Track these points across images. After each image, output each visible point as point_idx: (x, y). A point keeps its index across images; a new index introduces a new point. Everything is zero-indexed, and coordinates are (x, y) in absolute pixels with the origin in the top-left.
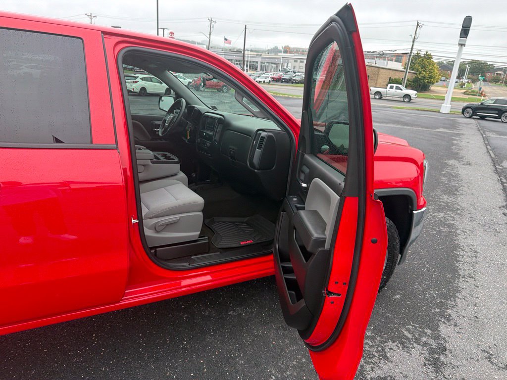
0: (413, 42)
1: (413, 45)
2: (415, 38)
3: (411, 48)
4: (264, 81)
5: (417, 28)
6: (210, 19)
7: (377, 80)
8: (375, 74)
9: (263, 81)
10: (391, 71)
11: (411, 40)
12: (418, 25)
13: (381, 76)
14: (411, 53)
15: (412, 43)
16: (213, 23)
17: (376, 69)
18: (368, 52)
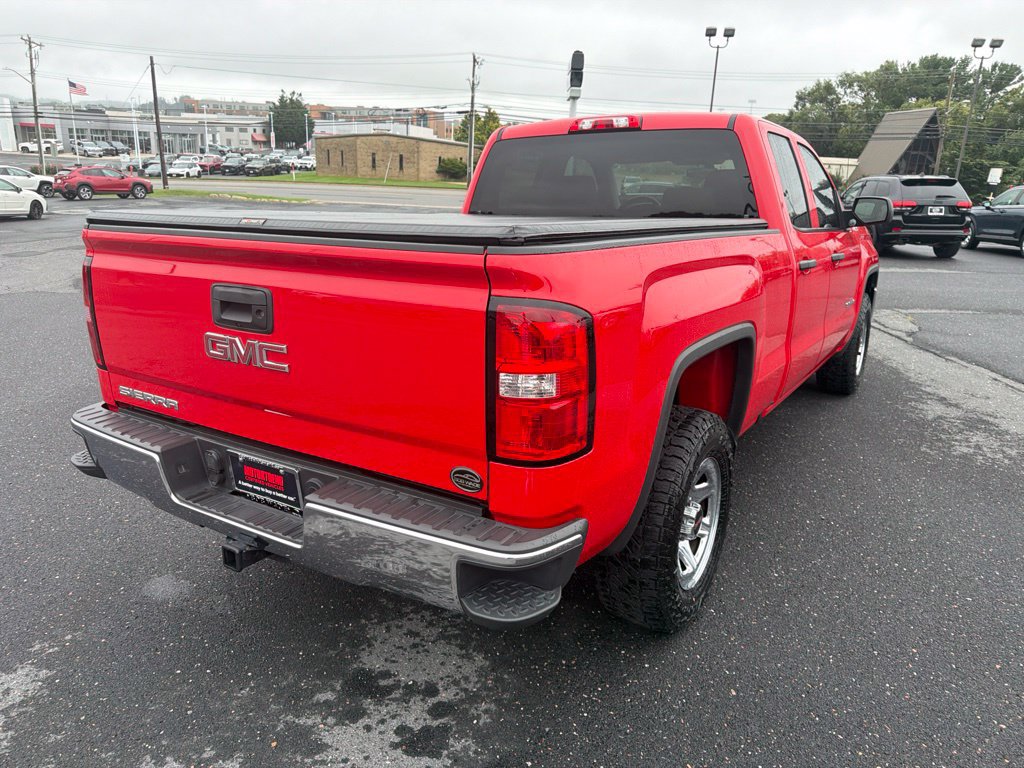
0: (473, 89)
1: (473, 98)
2: (473, 84)
3: (470, 101)
4: (188, 174)
5: (474, 66)
6: (26, 38)
7: (418, 164)
8: (413, 152)
9: (185, 173)
10: (439, 145)
11: (470, 88)
12: (475, 60)
13: (423, 154)
14: (472, 111)
15: (470, 94)
16: (36, 49)
17: (413, 141)
18: (397, 110)
